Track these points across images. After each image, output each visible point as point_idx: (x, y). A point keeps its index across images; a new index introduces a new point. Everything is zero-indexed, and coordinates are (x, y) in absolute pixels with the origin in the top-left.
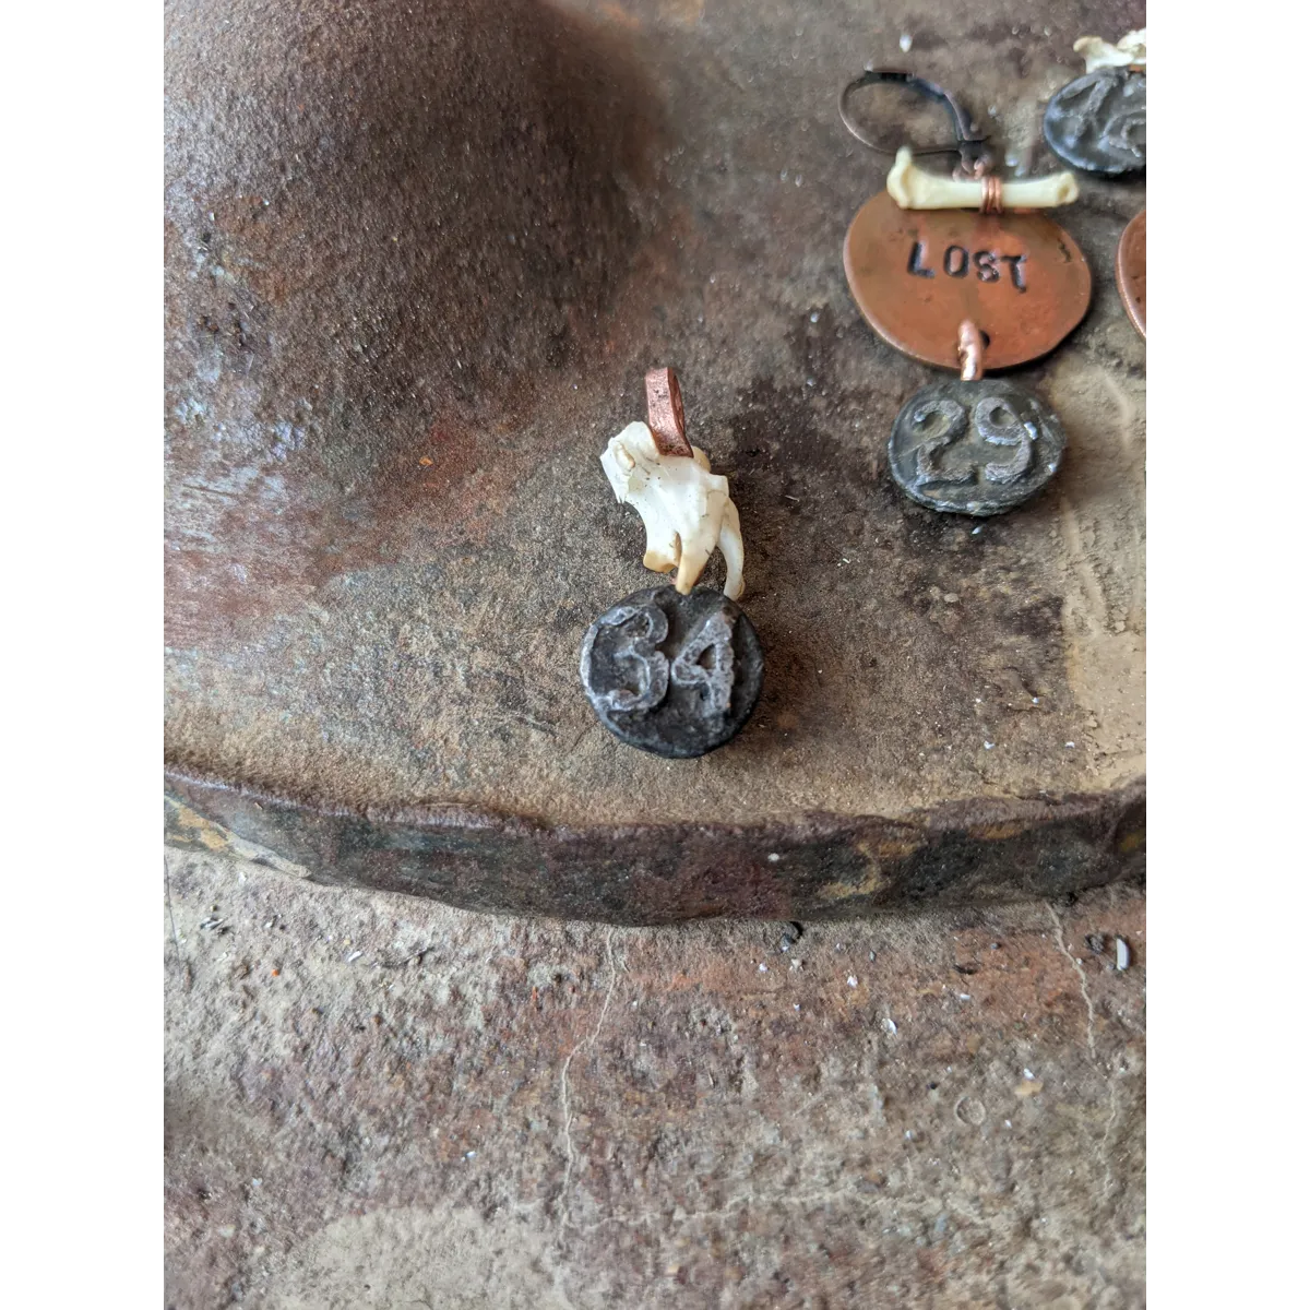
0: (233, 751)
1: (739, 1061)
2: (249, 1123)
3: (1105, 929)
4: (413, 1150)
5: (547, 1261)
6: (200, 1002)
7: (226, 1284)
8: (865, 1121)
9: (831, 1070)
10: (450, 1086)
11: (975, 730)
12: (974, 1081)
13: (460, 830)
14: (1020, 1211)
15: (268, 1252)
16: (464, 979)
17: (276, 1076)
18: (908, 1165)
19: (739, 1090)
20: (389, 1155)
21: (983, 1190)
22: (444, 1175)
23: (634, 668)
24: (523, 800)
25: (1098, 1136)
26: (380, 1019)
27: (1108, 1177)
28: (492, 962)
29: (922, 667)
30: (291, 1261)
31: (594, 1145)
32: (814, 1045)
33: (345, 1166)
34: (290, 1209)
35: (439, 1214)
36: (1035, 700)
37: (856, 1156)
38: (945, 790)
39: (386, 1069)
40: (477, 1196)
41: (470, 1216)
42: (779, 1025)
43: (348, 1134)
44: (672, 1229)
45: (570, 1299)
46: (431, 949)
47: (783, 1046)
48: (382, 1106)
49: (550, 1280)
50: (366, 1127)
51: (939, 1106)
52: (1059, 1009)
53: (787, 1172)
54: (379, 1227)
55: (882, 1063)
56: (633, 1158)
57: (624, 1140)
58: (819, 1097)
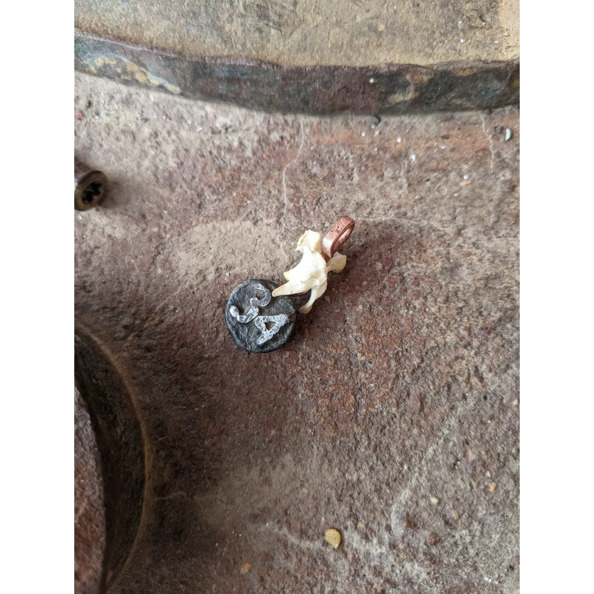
0: (148, 38)
1: (353, 170)
2: (161, 191)
3: (502, 124)
4: (226, 200)
5: (277, 239)
7: (156, 248)
8: (400, 192)
9: (388, 173)
10: (240, 178)
11: (458, 34)
12: (444, 179)
13: (244, 66)
14: (457, 226)
15: (172, 237)
16: (244, 138)
17: (170, 173)
18: (416, 208)
19: (352, 180)
20: (217, 203)
21: (444, 218)
22: (238, 209)
24: (268, 57)
25: (491, 201)
26: (211, 153)
27: (493, 216)
28: (255, 132)
29: (438, 8)
30: (181, 239)
31: (296, 199)
32: (382, 164)
33: (200, 206)
34: (180, 222)
35: (237, 223)
36: (484, 24)
37: (396, 205)
39: (214, 171)
40: (251, 217)
41: (248, 224)
42: (369, 157)
43: (200, 195)
44: (324, 229)
45: (286, 253)
46: (230, 126)
47: (370, 164)
48: (213, 185)
49: (279, 246)
50: (207, 193)
51: (429, 187)
52: (481, 154)
53: (368, 210)
54: (214, 228)
55: (408, 171)
56: (310, 204)
57: (307, 197)
58: (383, 183)
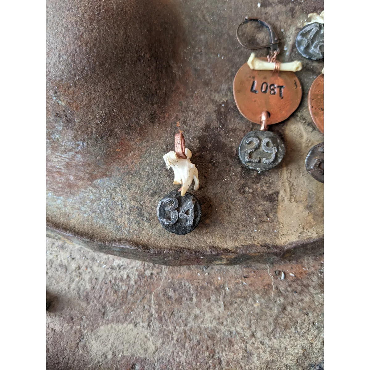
0: (73, 224)
1: (192, 295)
2: (82, 304)
3: (279, 269)
4: (119, 311)
5: (148, 336)
6: (69, 275)
7: (79, 338)
8: (220, 310)
9: (213, 298)
10: (127, 297)
11: (253, 226)
12: (245, 302)
13: (128, 249)
14: (252, 331)
15: (88, 332)
16: (130, 273)
17: (87, 293)
18: (228, 320)
19: (192, 301)
20: (114, 312)
21: (244, 326)
22: (126, 317)
23: (170, 213)
24: (143, 240)
25: (271, 316)
26: (111, 281)
27: (272, 325)
28: (136, 269)
29: (241, 209)
30: (93, 334)
31: (159, 312)
32: (209, 292)
33: (104, 314)
34: (92, 323)
35: (125, 325)
36: (268, 219)
37: (217, 317)
38: (244, 242)
39: (112, 293)
40: (133, 322)
41: (131, 326)
42: (202, 287)
43: (104, 307)
44: (176, 330)
45: (153, 344)
46: (122, 266)
47: (203, 292)
48: (112, 301)
49: (149, 340)
50: (108, 306)
51: (236, 307)
52: (266, 287)
53: (202, 320)
54: (112, 327)
55: (224, 297)
56: (168, 315)
57: (166, 311)
58: (210, 304)
